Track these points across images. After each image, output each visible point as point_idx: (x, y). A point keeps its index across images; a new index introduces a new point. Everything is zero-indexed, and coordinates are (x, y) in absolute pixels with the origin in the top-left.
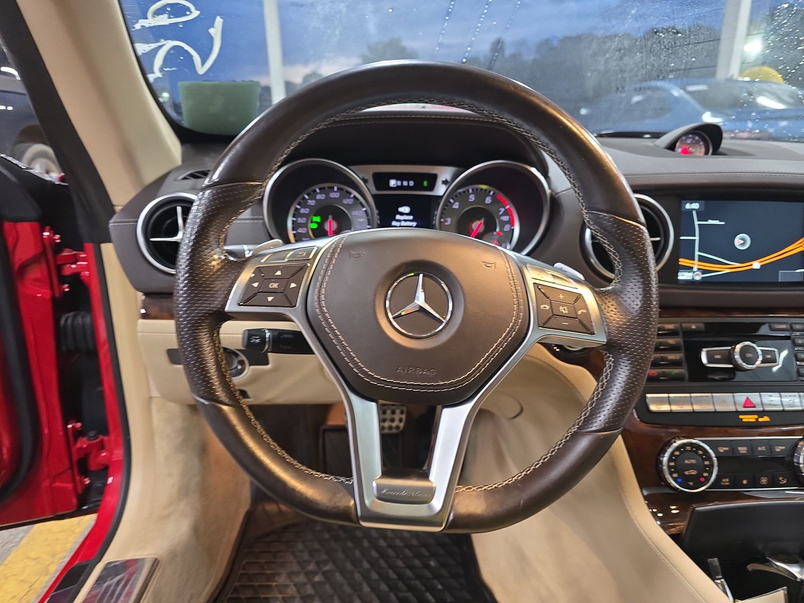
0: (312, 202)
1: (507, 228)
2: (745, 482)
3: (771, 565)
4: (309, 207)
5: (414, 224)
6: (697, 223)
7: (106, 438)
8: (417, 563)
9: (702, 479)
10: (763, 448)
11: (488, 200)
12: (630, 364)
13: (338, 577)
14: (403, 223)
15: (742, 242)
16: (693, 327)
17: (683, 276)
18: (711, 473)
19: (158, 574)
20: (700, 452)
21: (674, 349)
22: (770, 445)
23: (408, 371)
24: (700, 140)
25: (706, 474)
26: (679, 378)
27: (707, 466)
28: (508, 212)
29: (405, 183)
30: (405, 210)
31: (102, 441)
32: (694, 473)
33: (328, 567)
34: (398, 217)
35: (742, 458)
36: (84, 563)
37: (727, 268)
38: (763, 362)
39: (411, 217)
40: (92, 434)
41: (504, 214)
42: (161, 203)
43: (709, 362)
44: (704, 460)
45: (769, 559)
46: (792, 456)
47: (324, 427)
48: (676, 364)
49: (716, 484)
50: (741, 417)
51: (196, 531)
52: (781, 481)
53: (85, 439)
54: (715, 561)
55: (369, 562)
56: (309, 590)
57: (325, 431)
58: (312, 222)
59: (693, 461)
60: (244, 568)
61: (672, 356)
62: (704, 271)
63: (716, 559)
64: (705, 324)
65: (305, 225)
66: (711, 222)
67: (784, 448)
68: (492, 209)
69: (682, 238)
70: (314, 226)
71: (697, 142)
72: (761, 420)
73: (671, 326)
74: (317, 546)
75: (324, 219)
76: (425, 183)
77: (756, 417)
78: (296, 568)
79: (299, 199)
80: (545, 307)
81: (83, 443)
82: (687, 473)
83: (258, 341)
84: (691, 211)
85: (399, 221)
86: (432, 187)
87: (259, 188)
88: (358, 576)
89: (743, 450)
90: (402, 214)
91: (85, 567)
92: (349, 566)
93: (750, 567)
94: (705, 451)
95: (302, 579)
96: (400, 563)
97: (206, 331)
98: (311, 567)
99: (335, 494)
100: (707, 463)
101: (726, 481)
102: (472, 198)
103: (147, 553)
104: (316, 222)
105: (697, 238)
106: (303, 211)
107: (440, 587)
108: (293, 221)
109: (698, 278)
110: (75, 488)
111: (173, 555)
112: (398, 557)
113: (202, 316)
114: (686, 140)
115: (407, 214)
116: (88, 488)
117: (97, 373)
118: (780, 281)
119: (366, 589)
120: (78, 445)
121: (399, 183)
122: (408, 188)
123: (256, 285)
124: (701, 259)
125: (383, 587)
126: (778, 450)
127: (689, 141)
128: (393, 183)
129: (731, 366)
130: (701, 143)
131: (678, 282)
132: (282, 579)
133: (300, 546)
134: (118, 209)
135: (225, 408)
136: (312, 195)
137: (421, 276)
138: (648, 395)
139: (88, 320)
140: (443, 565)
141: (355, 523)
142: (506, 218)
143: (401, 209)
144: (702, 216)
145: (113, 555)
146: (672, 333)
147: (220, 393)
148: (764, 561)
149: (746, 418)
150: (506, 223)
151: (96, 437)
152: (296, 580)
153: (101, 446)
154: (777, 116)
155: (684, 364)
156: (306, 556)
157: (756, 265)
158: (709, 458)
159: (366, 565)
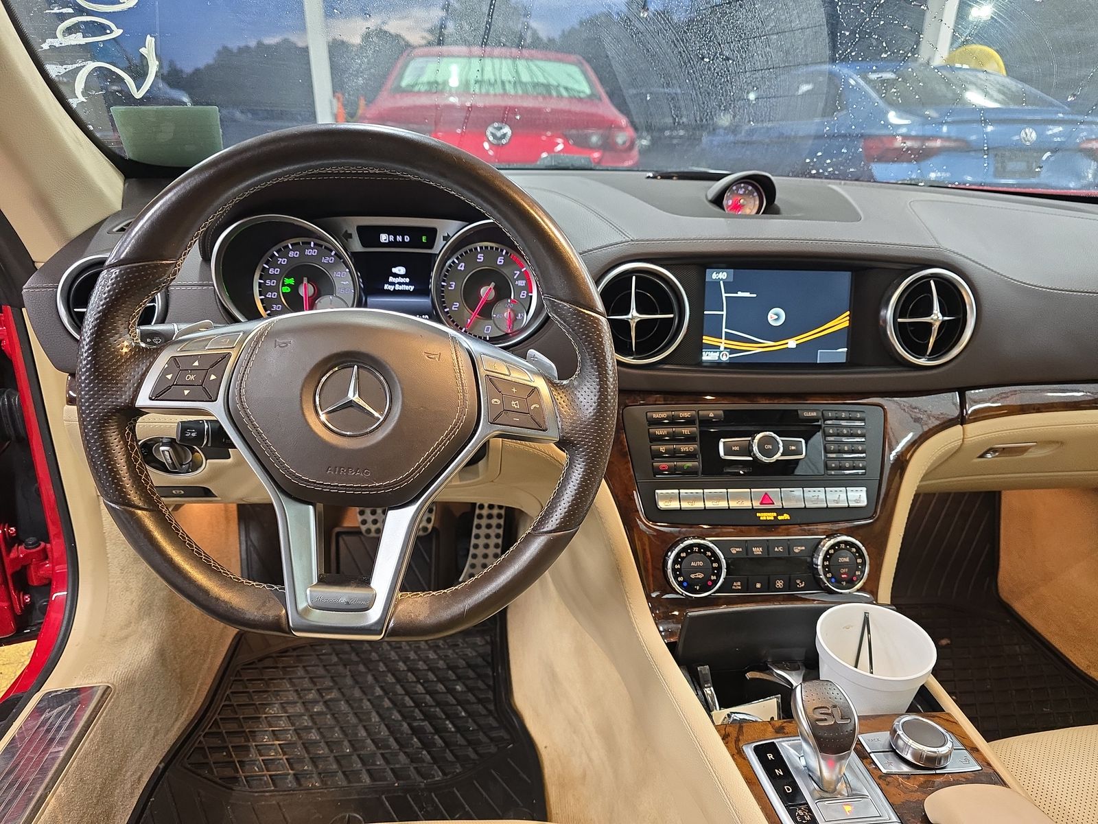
0: (283, 261)
1: (523, 294)
2: (758, 586)
3: (771, 673)
4: (281, 266)
5: (412, 288)
6: (724, 295)
7: (48, 546)
8: (441, 687)
9: (710, 583)
10: (780, 549)
11: (500, 261)
12: (585, 465)
13: (343, 706)
14: (398, 287)
15: (776, 317)
16: (711, 415)
17: (708, 356)
18: (719, 576)
19: (109, 704)
20: (709, 554)
21: (689, 439)
22: (789, 545)
23: (339, 472)
24: (754, 190)
25: (713, 578)
26: (691, 472)
27: (715, 568)
28: (525, 276)
29: (399, 238)
30: (399, 270)
31: (44, 549)
32: (700, 577)
33: (334, 694)
34: (391, 279)
35: (758, 559)
36: (19, 694)
37: (758, 347)
38: (782, 455)
39: (407, 280)
40: (31, 540)
41: (519, 278)
42: (84, 265)
43: (725, 455)
44: (712, 562)
45: (772, 667)
46: (812, 557)
47: (337, 529)
48: (690, 456)
49: (726, 587)
50: (758, 515)
51: (161, 654)
52: (798, 584)
53: (22, 547)
54: (704, 669)
55: (381, 687)
56: (306, 721)
57: (338, 534)
58: (284, 285)
59: (701, 564)
60: (228, 698)
61: (684, 448)
62: (732, 351)
63: (707, 667)
64: (724, 411)
65: (276, 289)
66: (740, 294)
67: (803, 548)
68: (506, 271)
69: (705, 312)
70: (287, 290)
71: (751, 193)
72: (780, 518)
73: (687, 414)
74: (321, 671)
75: (299, 282)
76: (424, 239)
77: (775, 514)
78: (292, 696)
79: (267, 256)
80: (496, 402)
81: (19, 552)
82: (692, 576)
83: (194, 435)
84: (717, 283)
85: (393, 284)
86: (431, 244)
87: (172, 267)
88: (367, 705)
89: (757, 551)
90: (396, 276)
91: (19, 699)
92: (357, 693)
93: (749, 675)
94: (714, 553)
95: (299, 709)
96: (420, 688)
97: (114, 429)
98: (312, 695)
99: (264, 604)
100: (715, 565)
101: (737, 585)
102: (481, 258)
103: (97, 680)
104: (289, 285)
105: (724, 313)
106: (271, 271)
107: (463, 714)
108: (260, 283)
109: (724, 359)
110: (12, 607)
111: (129, 683)
112: (418, 681)
113: (108, 412)
114: (737, 190)
115: (402, 276)
116: (29, 608)
117: (31, 466)
118: (818, 362)
119: (375, 718)
120: (12, 555)
121: (392, 238)
122: (403, 244)
123: (169, 377)
124: (729, 337)
125: (396, 716)
126: (797, 551)
127: (741, 192)
128: (384, 238)
129: (751, 459)
130: (755, 194)
131: (700, 363)
132: (274, 710)
133: (301, 672)
134: (39, 265)
135: (139, 512)
136: (284, 252)
137: (356, 367)
138: (657, 491)
139: (16, 400)
140: (470, 689)
141: (286, 633)
142: (521, 283)
143: (395, 270)
144: (730, 287)
145: (54, 683)
146: (689, 422)
147: (135, 497)
148: (764, 669)
149: (764, 516)
150: (522, 288)
151: (37, 544)
152: (291, 710)
153: (44, 555)
154: (984, 117)
155: (700, 456)
156: (306, 683)
157: (792, 343)
158: (718, 560)
159: (378, 691)
